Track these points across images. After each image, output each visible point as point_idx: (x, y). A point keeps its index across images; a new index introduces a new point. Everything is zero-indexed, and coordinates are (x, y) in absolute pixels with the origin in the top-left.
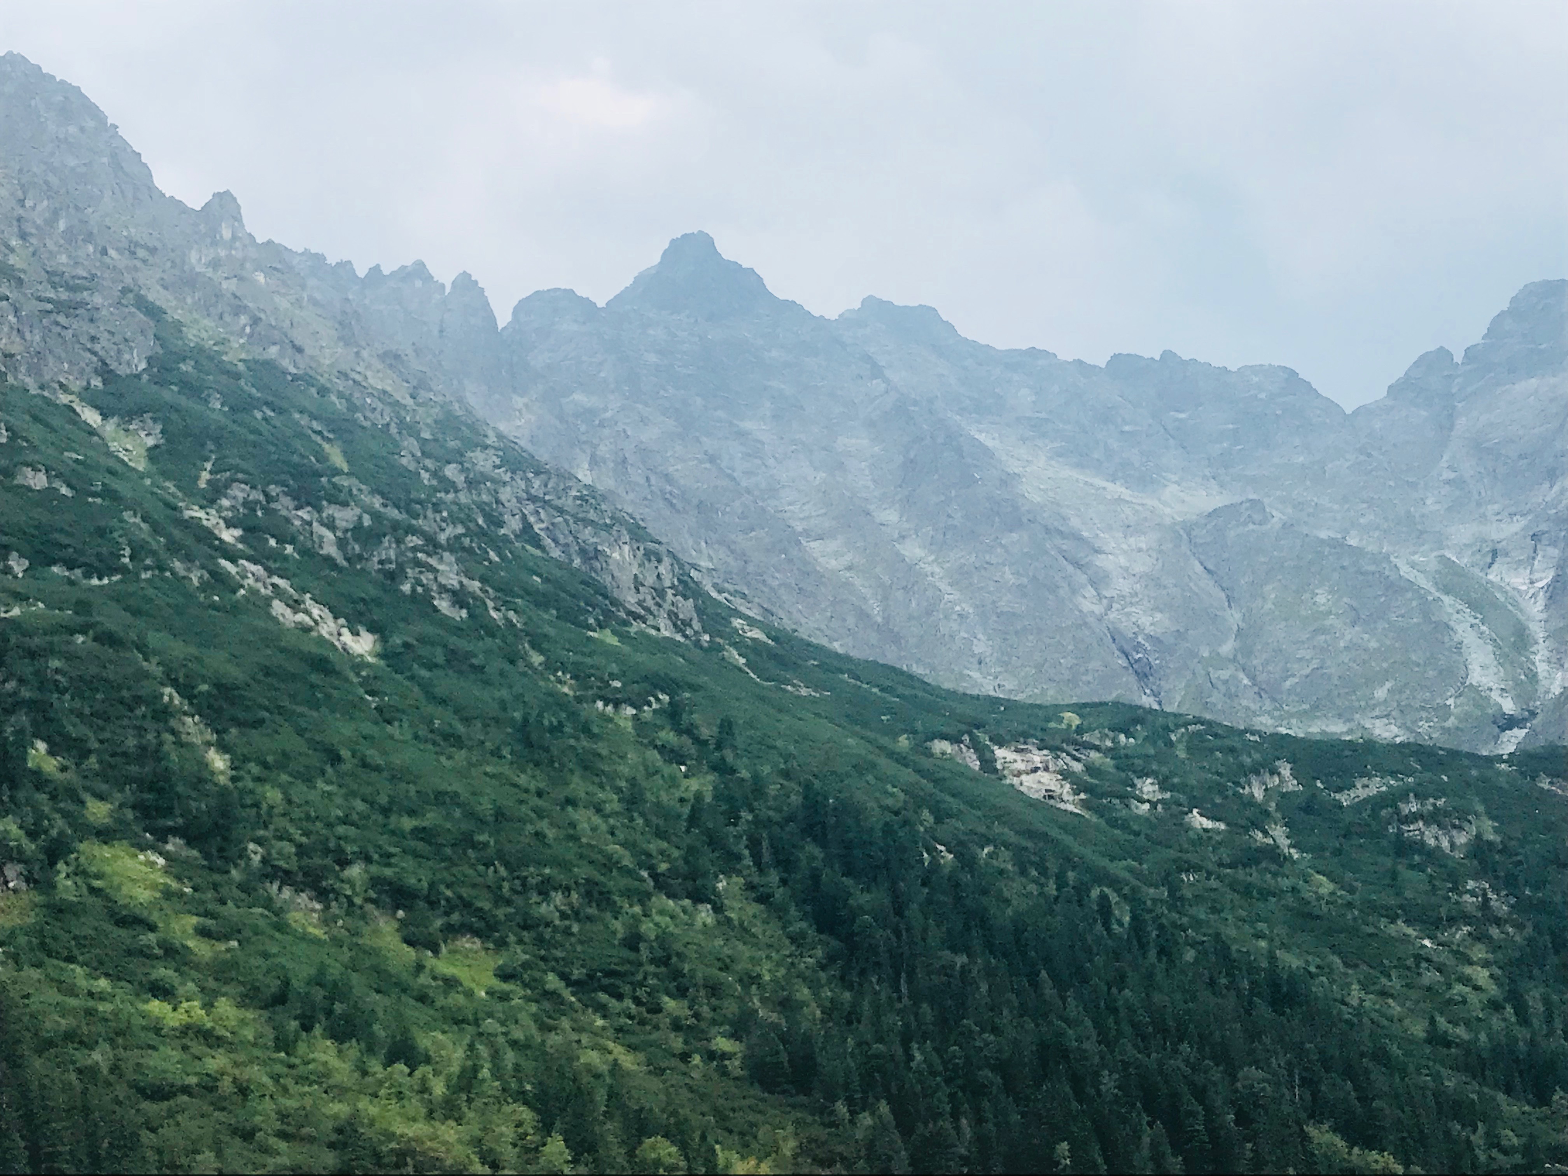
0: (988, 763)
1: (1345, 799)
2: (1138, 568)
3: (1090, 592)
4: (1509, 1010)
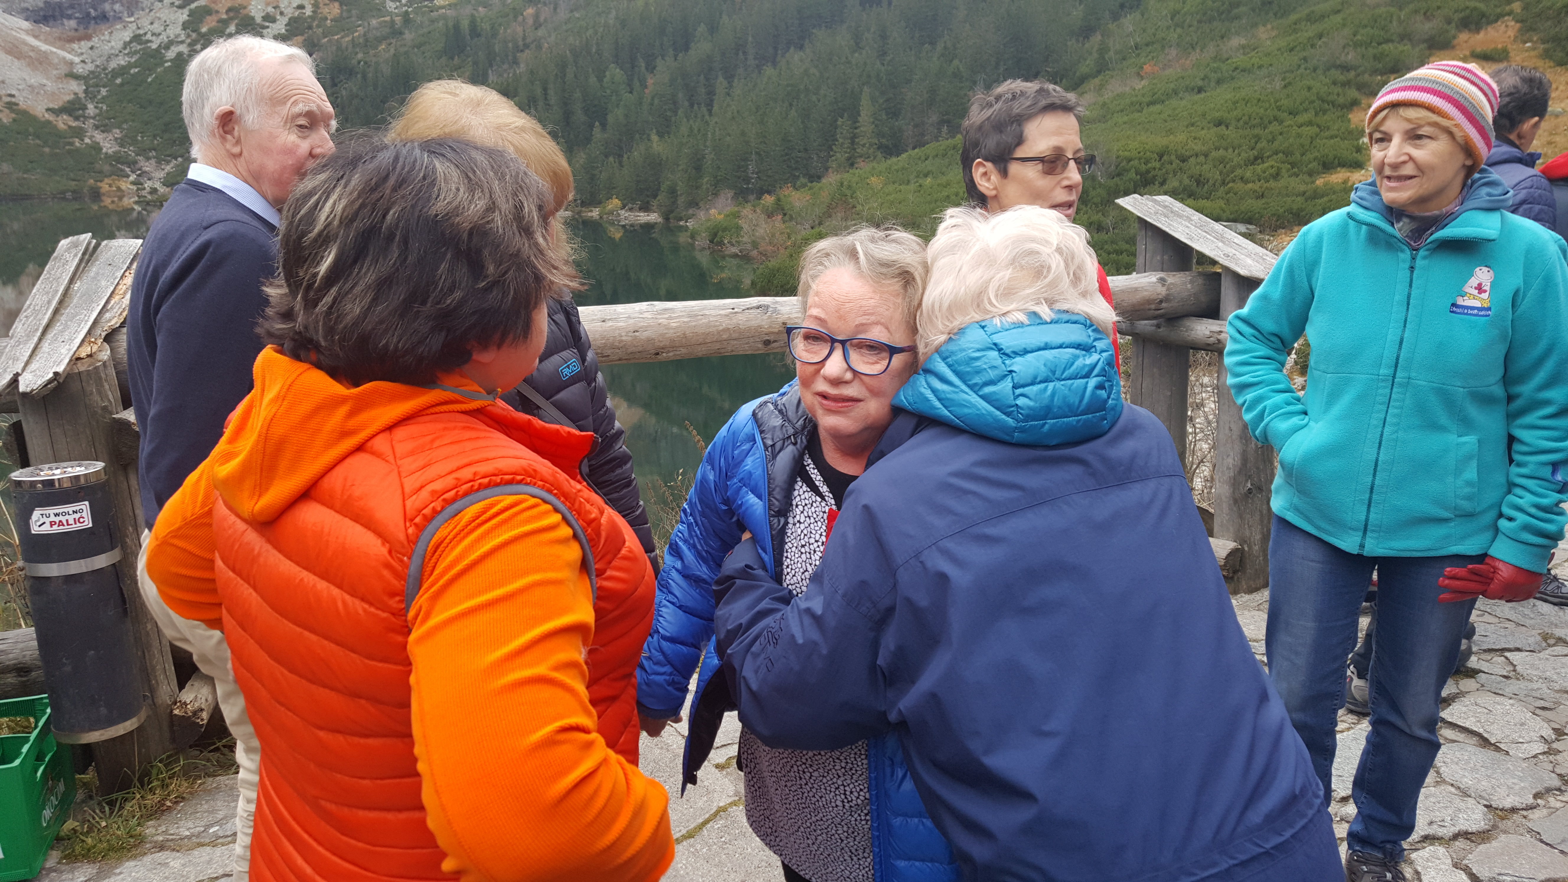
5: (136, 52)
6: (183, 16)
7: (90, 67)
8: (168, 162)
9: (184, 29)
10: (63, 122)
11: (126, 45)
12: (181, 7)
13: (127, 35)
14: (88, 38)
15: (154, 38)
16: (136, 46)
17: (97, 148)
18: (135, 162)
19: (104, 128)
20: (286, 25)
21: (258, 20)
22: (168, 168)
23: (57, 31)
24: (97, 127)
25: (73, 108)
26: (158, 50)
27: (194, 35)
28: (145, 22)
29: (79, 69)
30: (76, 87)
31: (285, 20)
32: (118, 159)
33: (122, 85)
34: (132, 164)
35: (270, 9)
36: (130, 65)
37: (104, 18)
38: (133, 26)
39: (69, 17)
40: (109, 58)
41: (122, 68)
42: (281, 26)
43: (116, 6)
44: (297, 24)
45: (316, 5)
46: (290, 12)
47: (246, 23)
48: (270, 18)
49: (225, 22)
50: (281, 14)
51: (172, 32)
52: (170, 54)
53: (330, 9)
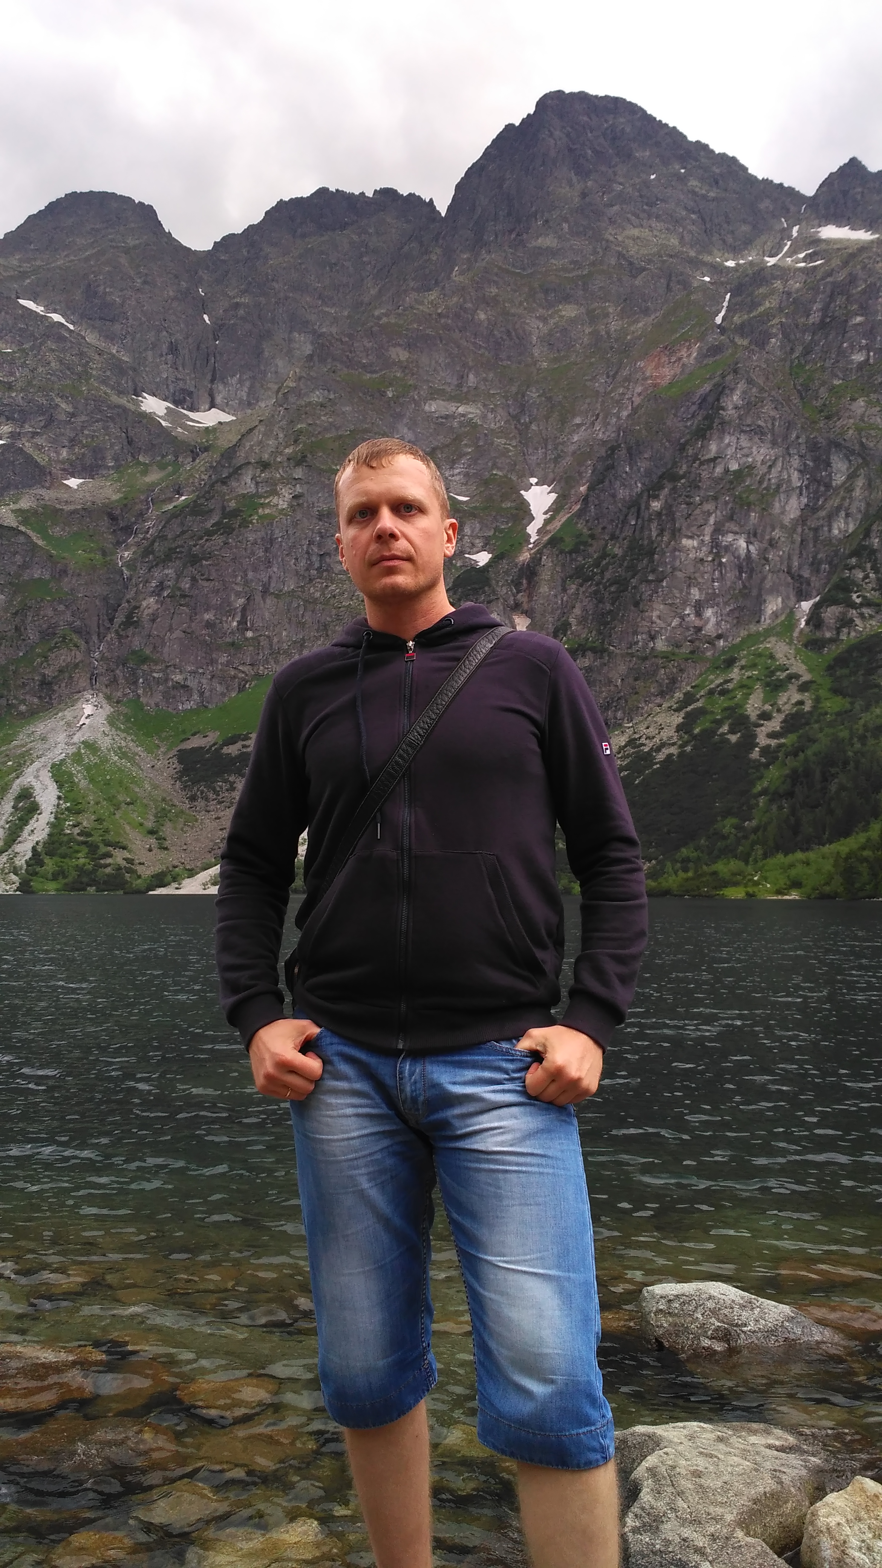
5: (628, 756)
6: (679, 719)
9: (677, 731)
12: (677, 710)
13: (622, 740)
15: (648, 741)
16: (630, 750)
20: (781, 722)
21: (753, 717)
26: (649, 753)
27: (686, 737)
28: (642, 728)
31: (782, 717)
35: (767, 707)
38: (630, 732)
42: (775, 725)
43: (619, 714)
44: (793, 722)
45: (817, 700)
46: (787, 708)
47: (741, 723)
48: (765, 716)
49: (719, 723)
50: (779, 711)
51: (665, 735)
52: (661, 757)
53: (833, 704)
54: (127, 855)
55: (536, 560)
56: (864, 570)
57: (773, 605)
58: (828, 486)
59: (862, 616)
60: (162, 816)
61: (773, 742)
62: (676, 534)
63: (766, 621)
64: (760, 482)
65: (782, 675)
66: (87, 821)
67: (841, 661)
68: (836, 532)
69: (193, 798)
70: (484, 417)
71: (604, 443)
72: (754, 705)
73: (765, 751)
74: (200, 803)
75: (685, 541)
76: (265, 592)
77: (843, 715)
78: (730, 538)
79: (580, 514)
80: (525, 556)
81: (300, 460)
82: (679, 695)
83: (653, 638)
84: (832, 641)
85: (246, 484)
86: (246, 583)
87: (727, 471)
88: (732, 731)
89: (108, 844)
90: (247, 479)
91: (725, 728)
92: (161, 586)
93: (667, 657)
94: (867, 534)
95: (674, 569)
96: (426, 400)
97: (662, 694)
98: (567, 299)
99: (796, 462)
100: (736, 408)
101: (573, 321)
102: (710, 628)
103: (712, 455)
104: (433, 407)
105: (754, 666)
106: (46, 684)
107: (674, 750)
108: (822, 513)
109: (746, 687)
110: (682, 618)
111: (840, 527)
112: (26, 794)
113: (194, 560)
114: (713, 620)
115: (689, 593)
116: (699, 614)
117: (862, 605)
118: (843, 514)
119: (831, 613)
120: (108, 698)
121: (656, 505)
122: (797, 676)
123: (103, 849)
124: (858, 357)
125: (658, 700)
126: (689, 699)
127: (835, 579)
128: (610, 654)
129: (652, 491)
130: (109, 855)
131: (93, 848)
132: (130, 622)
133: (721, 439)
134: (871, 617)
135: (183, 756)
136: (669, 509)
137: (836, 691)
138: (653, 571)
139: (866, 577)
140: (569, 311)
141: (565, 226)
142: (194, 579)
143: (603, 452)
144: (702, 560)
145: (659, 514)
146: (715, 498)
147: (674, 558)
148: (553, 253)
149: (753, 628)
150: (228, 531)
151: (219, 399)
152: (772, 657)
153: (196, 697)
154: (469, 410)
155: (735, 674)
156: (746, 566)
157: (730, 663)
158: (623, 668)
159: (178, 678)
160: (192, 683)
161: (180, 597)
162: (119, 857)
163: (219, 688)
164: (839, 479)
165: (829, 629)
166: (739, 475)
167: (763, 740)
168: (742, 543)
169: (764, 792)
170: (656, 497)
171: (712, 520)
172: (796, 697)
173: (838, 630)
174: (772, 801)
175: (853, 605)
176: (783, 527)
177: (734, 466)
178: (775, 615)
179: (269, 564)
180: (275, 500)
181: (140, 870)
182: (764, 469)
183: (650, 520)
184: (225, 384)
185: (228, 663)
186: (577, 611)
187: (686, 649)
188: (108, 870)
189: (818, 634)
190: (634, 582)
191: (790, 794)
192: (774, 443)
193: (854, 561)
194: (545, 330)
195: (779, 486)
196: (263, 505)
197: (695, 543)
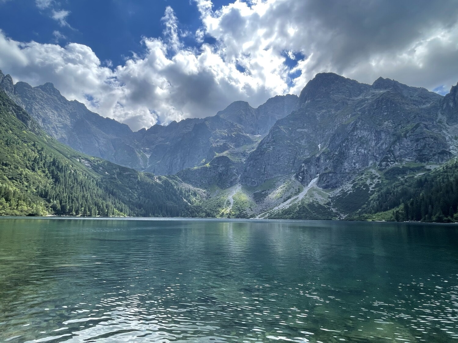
0: (80, 162)
1: (124, 174)
2: (104, 143)
3: (97, 144)
4: (138, 199)
5: (342, 193)
6: (352, 185)
7: (333, 196)
8: (346, 215)
9: (352, 188)
10: (326, 206)
11: (340, 191)
12: (351, 184)
13: (340, 190)
14: (333, 191)
15: (346, 190)
17: (332, 211)
18: (339, 214)
19: (334, 207)
20: (375, 185)
21: (368, 185)
22: (346, 216)
23: (327, 190)
24: (332, 207)
25: (328, 204)
26: (346, 192)
27: (354, 189)
28: (344, 187)
29: (331, 196)
30: (330, 200)
32: (336, 213)
33: (338, 199)
34: (339, 215)
35: (371, 182)
36: (340, 195)
37: (336, 187)
38: (342, 188)
39: (330, 187)
40: (337, 194)
41: (339, 196)
42: (373, 186)
43: (339, 185)
44: (378, 185)
45: (382, 181)
46: (376, 182)
47: (366, 186)
48: (371, 184)
49: (361, 186)
50: (374, 183)
51: (349, 189)
52: (349, 193)
53: (386, 182)
54: (246, 212)
55: (320, 156)
56: (390, 154)
57: (371, 162)
58: (381, 139)
59: (391, 164)
60: (251, 205)
61: (373, 189)
62: (349, 150)
63: (370, 165)
64: (366, 139)
65: (374, 176)
66: (239, 206)
67: (387, 173)
68: (383, 147)
69: (257, 202)
70: (308, 131)
71: (332, 134)
72: (368, 182)
73: (371, 191)
74: (258, 203)
75: (351, 151)
76: (268, 165)
77: (388, 184)
78: (360, 150)
79: (328, 147)
80: (318, 156)
81: (274, 141)
82: (352, 181)
83: (345, 169)
84: (384, 169)
85: (265, 146)
86: (265, 163)
87: (359, 137)
88: (364, 187)
89: (242, 210)
90: (265, 145)
91: (362, 187)
92: (250, 165)
93: (348, 173)
94: (390, 147)
95: (349, 156)
96: (297, 129)
97: (348, 180)
98: (323, 109)
99: (373, 134)
100: (360, 125)
101: (325, 113)
102: (357, 167)
103: (355, 134)
104: (298, 130)
105: (368, 174)
106: (231, 182)
107: (351, 191)
108: (380, 144)
109: (366, 179)
110: (351, 165)
111: (384, 147)
112: (228, 201)
113: (256, 160)
114: (358, 166)
115: (352, 161)
116: (355, 164)
117: (391, 161)
118: (385, 144)
119: (384, 163)
120: (242, 184)
121: (344, 144)
122: (377, 176)
123: (241, 211)
124: (385, 114)
125: (347, 182)
126: (354, 181)
127: (384, 156)
128: (336, 173)
129: (343, 142)
130: (242, 212)
131: (240, 210)
132: (245, 171)
133: (357, 131)
134: (393, 164)
135: (254, 194)
136: (347, 145)
137: (386, 179)
138: (344, 157)
139: (391, 156)
140: (324, 111)
141: (322, 96)
142: (256, 163)
143: (332, 135)
144: (355, 154)
145: (345, 146)
146: (357, 142)
147: (349, 154)
148: (320, 101)
149: (367, 167)
150: (262, 155)
151: (259, 132)
152: (371, 173)
153: (256, 183)
154: (306, 130)
155: (363, 176)
156: (364, 155)
157: (362, 174)
158: (339, 176)
159: (253, 180)
160: (256, 182)
161: (254, 166)
162: (244, 212)
163: (261, 182)
164: (383, 137)
165: (384, 166)
166: (361, 138)
167: (371, 189)
168: (363, 151)
169: (372, 200)
170: (344, 143)
171: (356, 147)
172: (377, 180)
173: (386, 167)
174: (374, 201)
175: (389, 162)
176: (372, 147)
177: (360, 136)
178: (371, 164)
179: (269, 160)
180: (270, 149)
181: (248, 214)
182: (367, 136)
183: (343, 147)
184: (260, 130)
185: (262, 178)
186: (329, 165)
187: (352, 172)
188: (242, 214)
189: (381, 168)
190: (341, 159)
191: (378, 200)
192: (368, 132)
193: (388, 153)
194: (319, 114)
195: (370, 140)
196: (268, 150)
197: (353, 151)
